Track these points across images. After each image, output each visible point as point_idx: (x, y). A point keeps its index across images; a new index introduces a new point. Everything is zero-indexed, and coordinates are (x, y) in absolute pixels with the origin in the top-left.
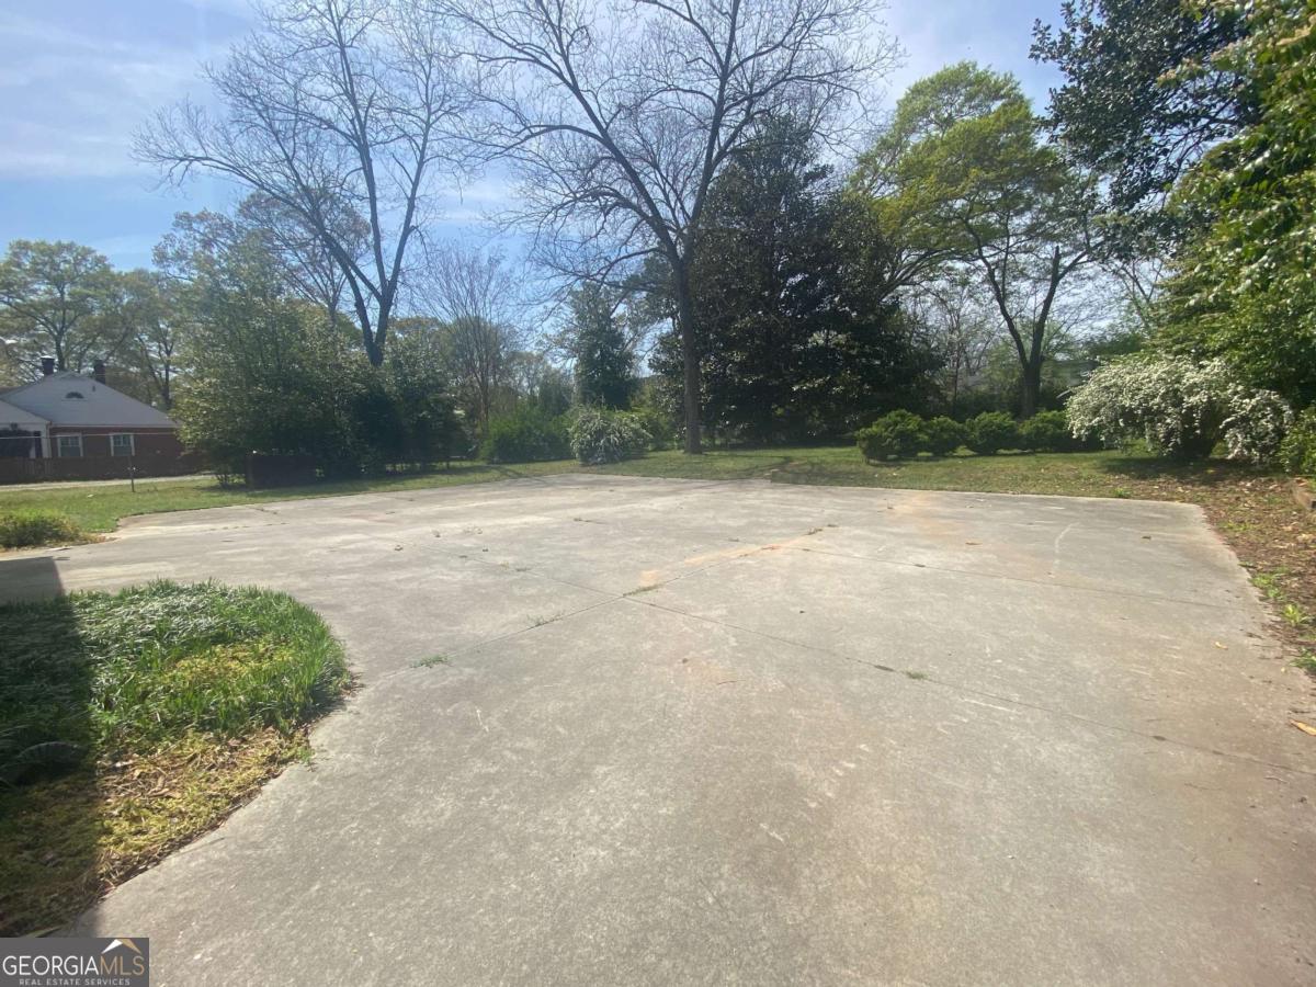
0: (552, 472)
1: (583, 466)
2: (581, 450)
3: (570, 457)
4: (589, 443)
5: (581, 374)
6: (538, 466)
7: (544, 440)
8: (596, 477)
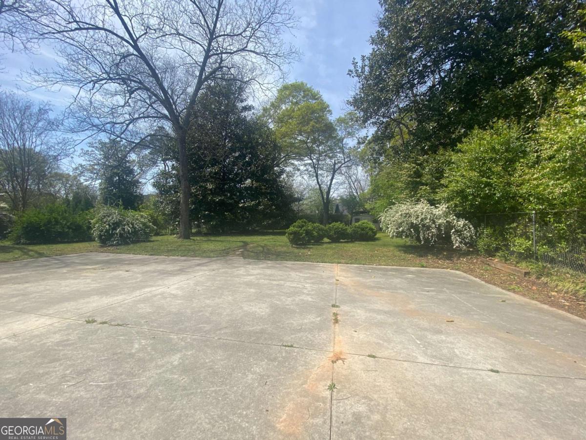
0: (74, 251)
1: (102, 247)
2: (100, 237)
3: (90, 239)
4: (107, 231)
5: (104, 189)
6: (61, 246)
7: (69, 228)
8: (112, 256)
